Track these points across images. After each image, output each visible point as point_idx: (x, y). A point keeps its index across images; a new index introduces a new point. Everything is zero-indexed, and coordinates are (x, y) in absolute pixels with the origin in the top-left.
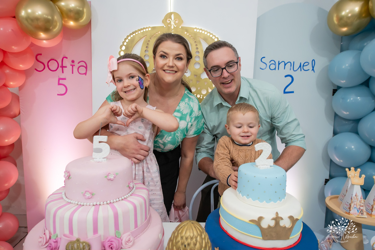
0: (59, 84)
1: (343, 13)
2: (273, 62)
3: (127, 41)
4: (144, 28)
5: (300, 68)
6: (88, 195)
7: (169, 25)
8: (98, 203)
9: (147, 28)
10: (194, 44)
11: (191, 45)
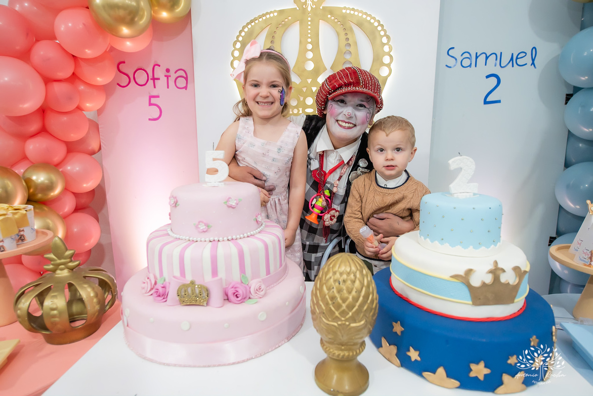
0: (150, 104)
2: (467, 55)
3: (243, 34)
4: (267, 13)
5: (511, 62)
6: (202, 227)
7: (304, 6)
8: (216, 239)
9: (271, 12)
10: (342, 33)
11: (338, 34)
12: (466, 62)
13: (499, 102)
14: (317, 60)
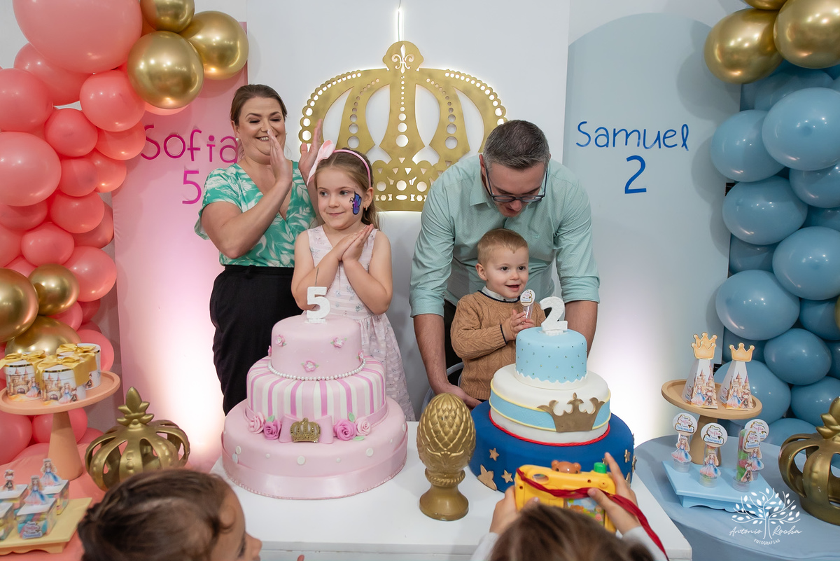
0: (186, 182)
1: (732, 43)
2: (603, 132)
3: (316, 98)
4: (348, 74)
5: (658, 142)
7: (396, 67)
8: (323, 378)
9: (353, 73)
10: (445, 102)
11: (439, 103)
12: (602, 141)
13: (644, 190)
14: (413, 133)
